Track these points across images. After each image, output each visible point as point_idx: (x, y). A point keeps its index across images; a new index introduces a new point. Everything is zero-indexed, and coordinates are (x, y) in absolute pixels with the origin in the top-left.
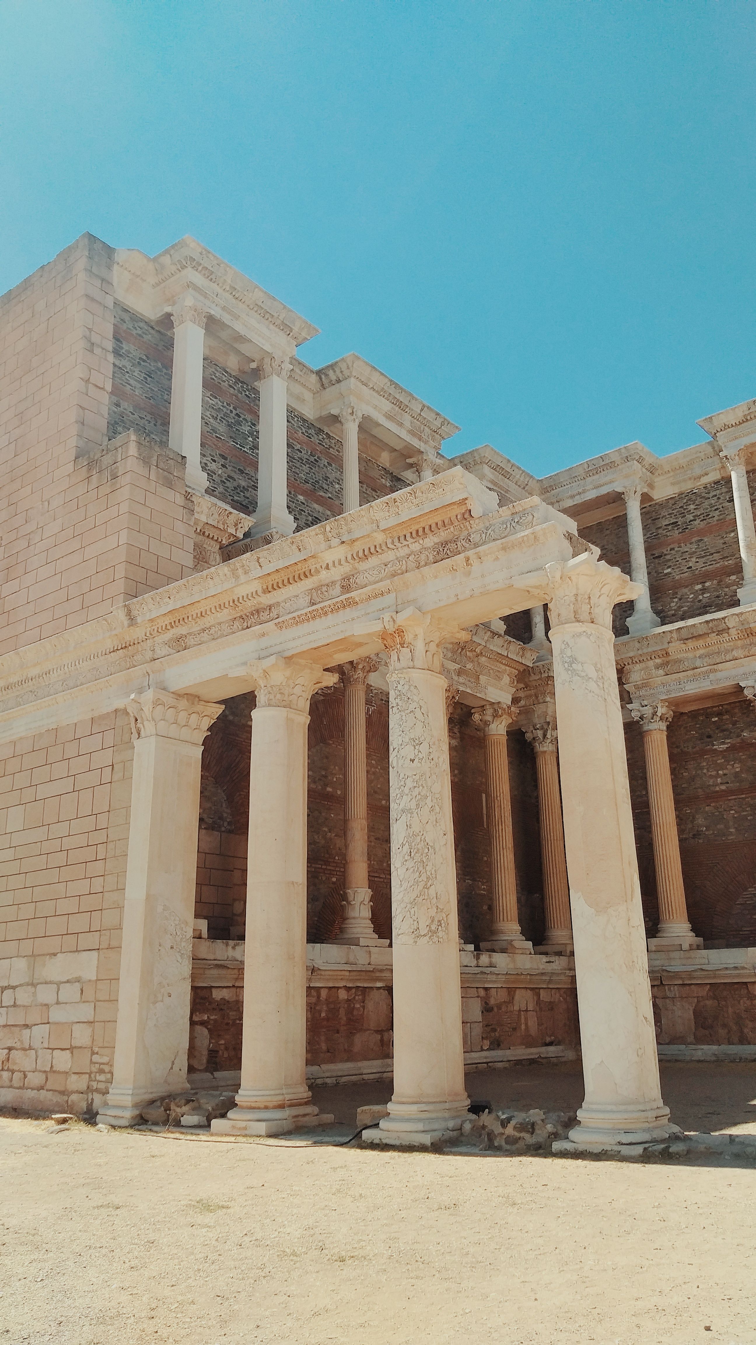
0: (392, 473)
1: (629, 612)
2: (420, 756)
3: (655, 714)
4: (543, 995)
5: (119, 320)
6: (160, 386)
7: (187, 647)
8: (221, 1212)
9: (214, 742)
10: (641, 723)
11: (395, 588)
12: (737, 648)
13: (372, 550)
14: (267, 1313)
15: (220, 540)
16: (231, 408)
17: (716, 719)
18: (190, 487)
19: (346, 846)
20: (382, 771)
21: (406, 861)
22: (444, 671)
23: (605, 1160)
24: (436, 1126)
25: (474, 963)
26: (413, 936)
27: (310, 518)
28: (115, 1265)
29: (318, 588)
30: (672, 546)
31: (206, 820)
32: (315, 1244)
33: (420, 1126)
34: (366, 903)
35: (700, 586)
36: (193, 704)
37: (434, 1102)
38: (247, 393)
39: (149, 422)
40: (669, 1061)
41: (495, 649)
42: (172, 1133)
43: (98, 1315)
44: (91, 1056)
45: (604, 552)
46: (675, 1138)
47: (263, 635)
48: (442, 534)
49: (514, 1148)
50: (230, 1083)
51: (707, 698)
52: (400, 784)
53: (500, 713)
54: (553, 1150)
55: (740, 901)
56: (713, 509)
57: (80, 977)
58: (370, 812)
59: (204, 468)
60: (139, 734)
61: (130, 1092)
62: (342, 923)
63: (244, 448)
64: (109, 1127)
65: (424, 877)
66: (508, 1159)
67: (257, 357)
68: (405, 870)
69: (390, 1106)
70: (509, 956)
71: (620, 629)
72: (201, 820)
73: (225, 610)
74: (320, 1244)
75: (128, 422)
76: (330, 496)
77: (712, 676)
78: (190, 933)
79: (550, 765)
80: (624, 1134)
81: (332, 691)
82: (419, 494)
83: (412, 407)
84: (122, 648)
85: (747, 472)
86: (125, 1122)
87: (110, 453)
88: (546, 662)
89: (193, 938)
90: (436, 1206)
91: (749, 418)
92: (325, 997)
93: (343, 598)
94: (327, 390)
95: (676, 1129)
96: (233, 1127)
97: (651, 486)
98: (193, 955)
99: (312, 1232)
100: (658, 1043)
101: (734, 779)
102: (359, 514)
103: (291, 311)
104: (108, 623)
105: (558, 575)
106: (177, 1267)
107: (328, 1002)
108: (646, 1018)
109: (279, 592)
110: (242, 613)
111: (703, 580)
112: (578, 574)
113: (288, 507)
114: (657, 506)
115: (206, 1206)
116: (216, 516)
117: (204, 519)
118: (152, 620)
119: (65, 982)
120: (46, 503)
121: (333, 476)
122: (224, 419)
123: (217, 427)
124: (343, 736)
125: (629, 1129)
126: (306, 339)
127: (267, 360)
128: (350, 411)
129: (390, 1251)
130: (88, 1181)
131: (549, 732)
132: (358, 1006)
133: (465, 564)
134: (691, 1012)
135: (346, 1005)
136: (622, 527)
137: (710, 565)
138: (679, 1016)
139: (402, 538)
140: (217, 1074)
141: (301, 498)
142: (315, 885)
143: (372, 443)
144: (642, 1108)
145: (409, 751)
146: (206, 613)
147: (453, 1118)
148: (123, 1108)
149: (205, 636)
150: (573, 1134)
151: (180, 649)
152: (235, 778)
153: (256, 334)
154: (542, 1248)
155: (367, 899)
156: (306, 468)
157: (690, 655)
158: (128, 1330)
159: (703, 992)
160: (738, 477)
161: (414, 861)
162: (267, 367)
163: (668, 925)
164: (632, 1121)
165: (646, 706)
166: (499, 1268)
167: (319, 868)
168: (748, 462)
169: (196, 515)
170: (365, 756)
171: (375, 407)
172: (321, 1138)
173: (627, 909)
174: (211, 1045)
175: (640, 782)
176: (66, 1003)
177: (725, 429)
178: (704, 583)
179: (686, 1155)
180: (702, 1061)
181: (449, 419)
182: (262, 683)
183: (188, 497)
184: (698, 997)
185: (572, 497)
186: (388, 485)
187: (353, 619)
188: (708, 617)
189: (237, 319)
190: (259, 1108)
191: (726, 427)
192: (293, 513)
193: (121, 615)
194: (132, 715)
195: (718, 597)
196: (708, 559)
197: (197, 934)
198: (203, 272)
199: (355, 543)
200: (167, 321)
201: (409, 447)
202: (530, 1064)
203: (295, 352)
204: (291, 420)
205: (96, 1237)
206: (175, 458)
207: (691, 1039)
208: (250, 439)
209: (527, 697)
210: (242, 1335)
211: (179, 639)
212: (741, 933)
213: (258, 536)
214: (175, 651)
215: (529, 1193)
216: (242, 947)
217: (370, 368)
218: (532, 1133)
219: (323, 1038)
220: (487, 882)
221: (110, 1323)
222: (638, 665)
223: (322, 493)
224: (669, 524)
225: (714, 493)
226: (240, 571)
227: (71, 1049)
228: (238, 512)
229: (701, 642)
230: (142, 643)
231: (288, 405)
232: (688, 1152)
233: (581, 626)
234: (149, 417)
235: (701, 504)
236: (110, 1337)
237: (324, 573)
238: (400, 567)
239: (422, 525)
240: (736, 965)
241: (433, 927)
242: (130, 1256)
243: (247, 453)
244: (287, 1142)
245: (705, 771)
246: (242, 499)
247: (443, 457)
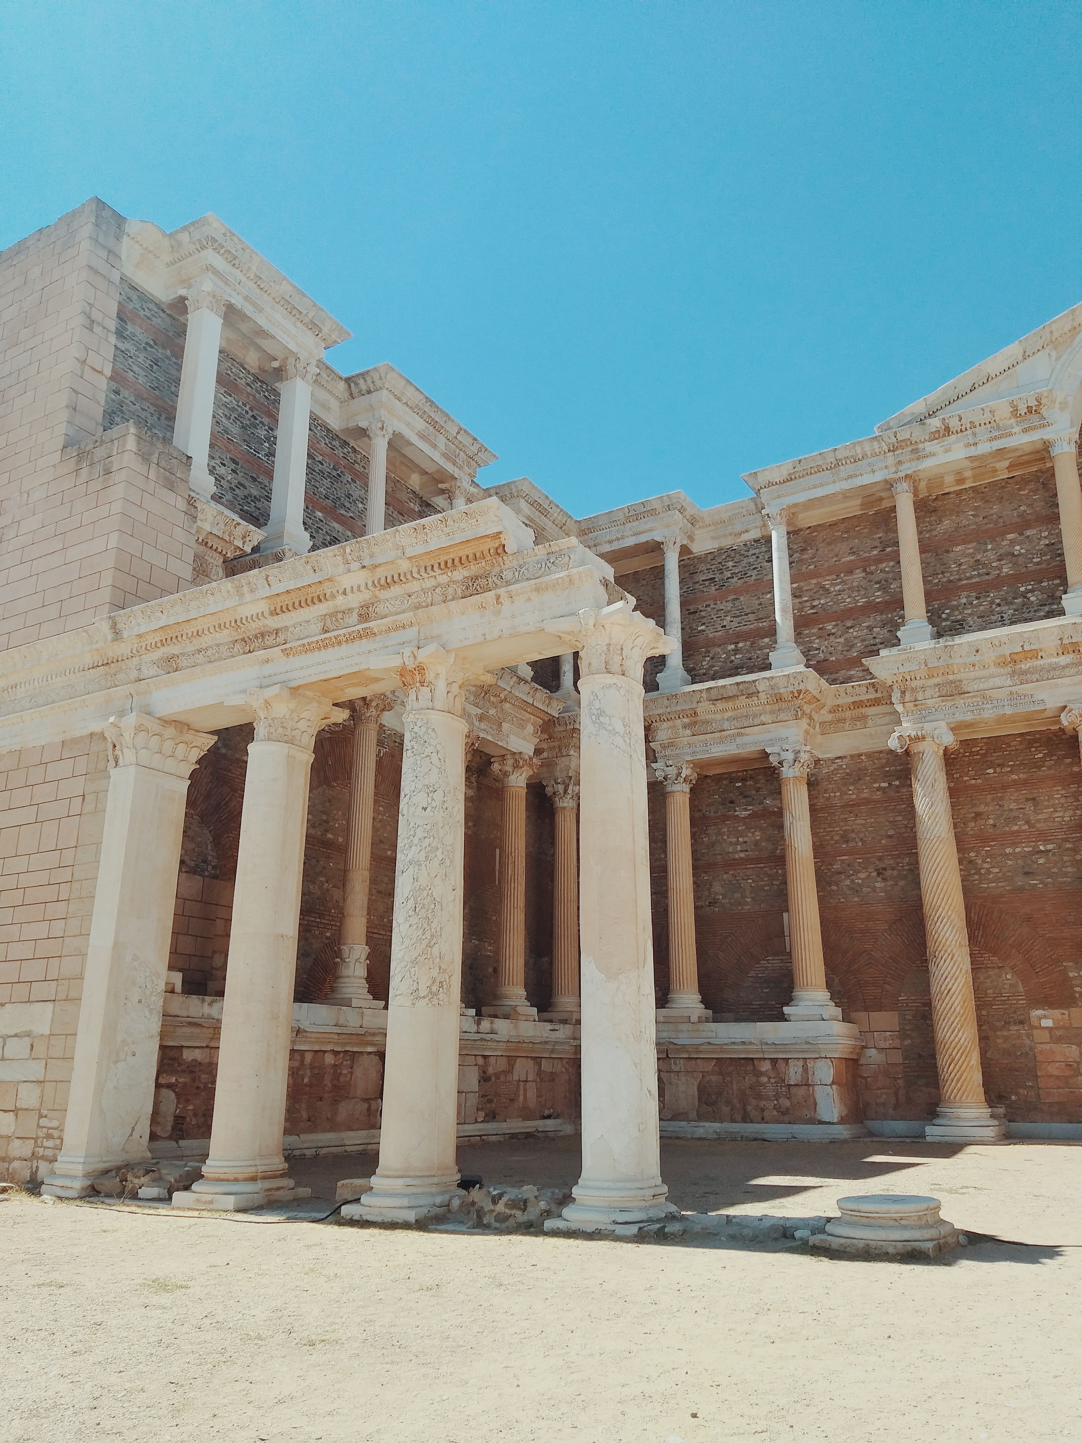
0: (422, 498)
1: (660, 668)
2: (434, 804)
3: (679, 774)
4: (546, 1066)
5: (125, 298)
6: (167, 376)
7: (179, 668)
8: (178, 1293)
9: (203, 776)
10: (664, 784)
11: (418, 621)
12: (765, 713)
13: (396, 578)
14: (226, 1401)
15: (224, 552)
16: (247, 408)
17: (740, 784)
18: (194, 491)
19: (344, 900)
20: (389, 819)
21: (410, 916)
22: (465, 715)
23: (598, 1240)
24: (422, 1202)
25: (474, 1028)
26: (412, 997)
27: (328, 538)
28: (55, 1349)
29: (333, 615)
30: (708, 603)
31: (188, 862)
32: (283, 1327)
33: (405, 1202)
34: (362, 961)
35: (733, 647)
36: (181, 732)
37: (422, 1176)
38: (266, 394)
39: (152, 415)
40: (670, 1138)
41: (521, 695)
42: (128, 1206)
43: (31, 1407)
44: (39, 1119)
45: (640, 602)
46: (672, 1217)
47: (267, 661)
48: (473, 567)
49: (504, 1226)
50: (195, 1152)
51: (732, 762)
52: (409, 834)
53: (521, 763)
54: (545, 1229)
55: (752, 974)
56: (752, 568)
57: (31, 1031)
58: (373, 863)
59: (212, 471)
60: (117, 762)
61: (82, 1160)
62: (334, 982)
63: (259, 453)
64: (55, 1198)
65: (428, 935)
66: (497, 1237)
67: (280, 355)
68: (408, 926)
69: (374, 1180)
70: (512, 1023)
71: (650, 685)
72: (182, 862)
73: (226, 631)
74: (289, 1327)
75: (127, 412)
76: (352, 515)
77: (739, 740)
78: (162, 986)
79: (569, 822)
80: (619, 1213)
81: (340, 729)
82: (450, 522)
83: (447, 428)
84: (103, 665)
85: (788, 533)
86: (74, 1194)
87: (105, 445)
88: (573, 713)
89: (165, 992)
90: (417, 1287)
91: (793, 477)
92: (309, 1061)
93: (360, 627)
94: (356, 399)
95: (673, 1208)
96: (198, 1201)
97: (691, 538)
98: (164, 1011)
99: (280, 1314)
100: (661, 1119)
101: (753, 847)
102: (384, 538)
103: (322, 310)
104: (89, 636)
105: (591, 622)
106: (126, 1351)
107: (312, 1067)
108: (650, 1092)
109: (288, 615)
110: (244, 635)
111: (737, 640)
112: (612, 623)
113: (304, 523)
114: (696, 560)
115: (162, 1286)
116: (222, 525)
117: (207, 527)
118: (140, 636)
119: (13, 1036)
120: (26, 495)
121: (356, 493)
122: (238, 420)
123: (230, 428)
124: (350, 779)
125: (625, 1208)
126: (335, 342)
127: (291, 361)
128: (380, 425)
129: (365, 1334)
130: (28, 1256)
131: (570, 787)
132: (345, 1072)
133: (495, 603)
134: (696, 1088)
135: (332, 1071)
136: (659, 579)
137: (744, 625)
138: (682, 1092)
139: (429, 569)
140: (182, 1143)
141: (319, 514)
142: (306, 939)
143: (402, 463)
144: (640, 1185)
145: (421, 799)
146: (203, 633)
147: (442, 1193)
148: (74, 1177)
149: (200, 659)
150: (566, 1212)
151: (170, 670)
152: (223, 818)
153: (281, 330)
154: (527, 1332)
155: (364, 957)
156: (327, 482)
157: (718, 716)
158: (66, 1423)
159: (710, 1066)
160: (779, 537)
161: (419, 917)
162: (290, 368)
163: (677, 996)
164: (629, 1199)
165: (671, 766)
166: (480, 1352)
167: (313, 921)
168: (789, 523)
169: (199, 523)
170: (373, 801)
171: (408, 424)
172: (295, 1213)
173: (639, 976)
174: (178, 1111)
175: (659, 844)
176: (13, 1060)
177: (769, 486)
178: (738, 643)
179: (682, 1235)
180: (704, 1139)
181: (487, 446)
182: (262, 714)
183: (191, 502)
184: (703, 1072)
185: (610, 542)
186: (417, 510)
187: (370, 652)
188: (739, 679)
189: (260, 312)
190: (228, 1180)
191: (770, 484)
192: (310, 530)
193: (105, 627)
194: (110, 740)
195: (750, 659)
196: (743, 619)
197: (170, 988)
198: (225, 256)
199: (377, 569)
200: (181, 305)
201: (442, 471)
202: (526, 1138)
203: (324, 355)
204: (313, 428)
205: (34, 1319)
206: (179, 458)
207: (693, 1115)
208: (266, 444)
209: (551, 749)
210: (196, 1425)
211: (169, 659)
212: (751, 1007)
213: (269, 551)
214: (164, 672)
215: (517, 1274)
216: (220, 1003)
217: (404, 382)
218: (524, 1210)
219: (304, 1105)
220: (494, 943)
221: (44, 1415)
222: (665, 723)
223: (343, 512)
224: (706, 580)
225: (754, 551)
226: (246, 588)
227: (16, 1111)
228: (247, 524)
229: (730, 704)
230: (126, 661)
231: (311, 412)
232: (685, 1232)
233: (612, 678)
234: (152, 409)
235: (739, 562)
236: (44, 1431)
237: (340, 598)
238: (425, 599)
239: (452, 556)
240: (743, 1040)
241: (434, 989)
242: (73, 1339)
243: (262, 460)
244: (257, 1217)
245: (725, 837)
246: (253, 509)
247: (478, 485)
